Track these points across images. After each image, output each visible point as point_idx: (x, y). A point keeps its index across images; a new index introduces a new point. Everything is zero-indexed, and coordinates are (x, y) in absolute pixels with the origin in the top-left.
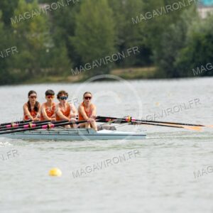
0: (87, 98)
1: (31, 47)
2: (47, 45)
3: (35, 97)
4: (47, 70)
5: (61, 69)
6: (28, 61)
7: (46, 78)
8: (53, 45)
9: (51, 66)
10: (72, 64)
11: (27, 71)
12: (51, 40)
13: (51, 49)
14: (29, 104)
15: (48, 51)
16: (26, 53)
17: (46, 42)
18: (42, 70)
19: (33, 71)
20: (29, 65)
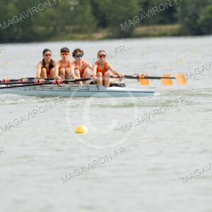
0: (101, 56)
2: (72, 3)
3: (50, 55)
4: (72, 28)
5: (85, 27)
6: (52, 18)
7: (70, 35)
8: (77, 3)
9: (75, 24)
11: (51, 28)
13: (75, 7)
15: (72, 8)
18: (67, 27)
19: (58, 29)
20: (54, 23)
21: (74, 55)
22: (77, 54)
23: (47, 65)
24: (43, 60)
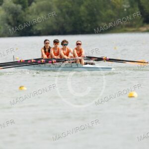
0: (78, 44)
1: (114, 7)
2: (125, 6)
5: (134, 23)
6: (111, 17)
7: (124, 29)
8: (129, 6)
10: (143, 19)
12: (128, 3)
13: (127, 9)
14: (45, 48)
15: (125, 10)
16: (110, 12)
17: (124, 4)
20: (112, 20)
21: (62, 44)
22: (64, 43)
23: (47, 50)
24: (45, 47)
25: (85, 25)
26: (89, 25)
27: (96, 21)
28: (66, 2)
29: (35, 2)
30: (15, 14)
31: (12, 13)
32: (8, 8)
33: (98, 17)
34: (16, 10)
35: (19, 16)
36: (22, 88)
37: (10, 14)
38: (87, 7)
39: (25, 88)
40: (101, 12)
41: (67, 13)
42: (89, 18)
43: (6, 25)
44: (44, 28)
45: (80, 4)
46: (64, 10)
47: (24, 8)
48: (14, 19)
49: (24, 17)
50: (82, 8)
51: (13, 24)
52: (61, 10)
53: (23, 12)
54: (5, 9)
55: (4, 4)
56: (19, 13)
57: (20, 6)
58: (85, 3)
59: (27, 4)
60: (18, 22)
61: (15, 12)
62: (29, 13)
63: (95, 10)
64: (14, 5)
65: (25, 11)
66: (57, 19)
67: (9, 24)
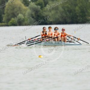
25: (79, 18)
26: (81, 18)
27: (85, 16)
28: (67, 5)
29: (49, 4)
30: (36, 11)
31: (35, 11)
32: (32, 8)
33: (86, 13)
34: (37, 9)
35: (39, 13)
36: (40, 56)
37: (33, 11)
38: (80, 8)
39: (42, 57)
40: (88, 10)
41: (68, 11)
42: (81, 14)
43: (31, 18)
44: (54, 20)
45: (76, 5)
46: (66, 9)
47: (42, 8)
48: (35, 15)
49: (42, 13)
50: (77, 8)
51: (35, 17)
52: (64, 9)
53: (41, 10)
54: (31, 8)
55: (30, 6)
56: (39, 11)
57: (39, 7)
58: (79, 5)
59: (44, 5)
60: (38, 16)
61: (36, 10)
62: (45, 11)
63: (85, 9)
64: (36, 6)
65: (42, 10)
66: (61, 15)
67: (33, 17)
